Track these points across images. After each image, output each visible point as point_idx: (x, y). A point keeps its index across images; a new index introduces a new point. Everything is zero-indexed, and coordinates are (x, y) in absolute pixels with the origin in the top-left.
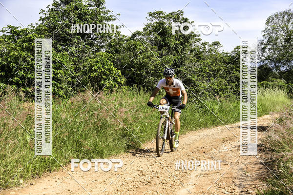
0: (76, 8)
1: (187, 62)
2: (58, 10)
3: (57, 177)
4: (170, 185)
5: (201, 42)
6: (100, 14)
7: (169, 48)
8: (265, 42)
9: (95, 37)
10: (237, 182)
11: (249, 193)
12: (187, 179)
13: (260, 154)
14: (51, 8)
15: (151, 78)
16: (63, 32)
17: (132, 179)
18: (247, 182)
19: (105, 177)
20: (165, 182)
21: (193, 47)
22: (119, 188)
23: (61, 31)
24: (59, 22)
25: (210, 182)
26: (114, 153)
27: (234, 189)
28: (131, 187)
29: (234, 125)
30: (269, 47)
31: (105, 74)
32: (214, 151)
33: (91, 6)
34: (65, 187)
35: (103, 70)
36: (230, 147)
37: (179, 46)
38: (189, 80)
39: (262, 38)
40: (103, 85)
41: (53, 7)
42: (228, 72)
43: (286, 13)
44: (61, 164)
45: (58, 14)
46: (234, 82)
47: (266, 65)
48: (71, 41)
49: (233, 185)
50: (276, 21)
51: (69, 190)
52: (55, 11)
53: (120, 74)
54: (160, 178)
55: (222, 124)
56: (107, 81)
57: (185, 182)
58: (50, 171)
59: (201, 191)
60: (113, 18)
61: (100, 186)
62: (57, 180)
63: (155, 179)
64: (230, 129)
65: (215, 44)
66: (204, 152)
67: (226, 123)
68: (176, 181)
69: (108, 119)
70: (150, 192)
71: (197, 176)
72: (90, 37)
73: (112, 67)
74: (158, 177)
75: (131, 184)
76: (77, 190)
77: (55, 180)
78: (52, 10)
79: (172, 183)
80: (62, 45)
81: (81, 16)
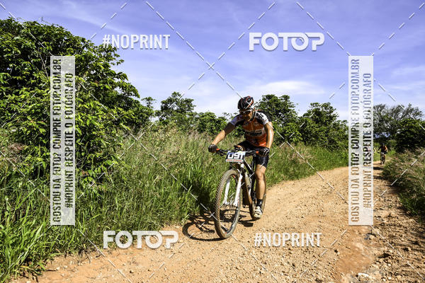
5: (338, 120)
6: (287, 104)
33: (282, 100)
37: (328, 122)
60: (294, 106)
81: (277, 105)
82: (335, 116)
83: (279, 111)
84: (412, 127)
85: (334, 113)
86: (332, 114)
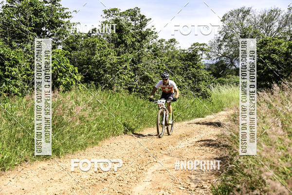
0: (31, 5)
1: (144, 59)
2: (12, 7)
3: (12, 176)
4: (126, 182)
5: (158, 39)
6: (55, 11)
7: (126, 45)
8: (221, 39)
9: (51, 34)
10: (193, 177)
11: (204, 188)
12: (144, 175)
13: (216, 150)
14: (5, 4)
15: (108, 75)
16: (18, 28)
17: (88, 177)
18: (203, 177)
19: (60, 176)
20: (121, 179)
21: (151, 44)
22: (75, 186)
23: (16, 27)
24: (14, 19)
25: (166, 178)
26: (70, 151)
27: (189, 185)
28: (87, 184)
29: (191, 121)
30: (225, 44)
31: (61, 72)
32: (171, 147)
33: (46, 2)
34: (20, 186)
35: (59, 67)
36: (187, 143)
37: (137, 43)
38: (147, 77)
39: (219, 36)
40: (59, 82)
41: (8, 3)
42: (185, 69)
43: (241, 11)
44: (16, 163)
45: (13, 10)
46: (190, 79)
47: (222, 61)
48: (26, 38)
49: (188, 181)
50: (231, 18)
51: (23, 189)
52: (9, 7)
53: (77, 71)
54: (117, 175)
55: (179, 121)
56: (64, 78)
57: (141, 179)
58: (4, 170)
59: (157, 187)
60: (69, 15)
61: (56, 184)
62: (12, 180)
63: (111, 176)
64: (188, 125)
65: (172, 41)
66: (161, 149)
67: (183, 120)
68: (132, 178)
69: (64, 117)
70: (107, 189)
71: (153, 173)
72: (46, 34)
73: (68, 64)
74: (115, 174)
75: (87, 182)
76: (32, 189)
77: (9, 179)
78: (7, 7)
79: (129, 179)
80: (17, 42)
81: (36, 13)
82: (149, 33)
83: (43, 25)
84: (274, 51)
85: (148, 26)
86: (144, 29)
